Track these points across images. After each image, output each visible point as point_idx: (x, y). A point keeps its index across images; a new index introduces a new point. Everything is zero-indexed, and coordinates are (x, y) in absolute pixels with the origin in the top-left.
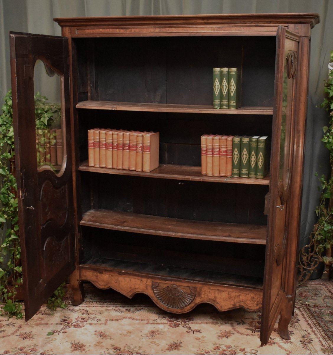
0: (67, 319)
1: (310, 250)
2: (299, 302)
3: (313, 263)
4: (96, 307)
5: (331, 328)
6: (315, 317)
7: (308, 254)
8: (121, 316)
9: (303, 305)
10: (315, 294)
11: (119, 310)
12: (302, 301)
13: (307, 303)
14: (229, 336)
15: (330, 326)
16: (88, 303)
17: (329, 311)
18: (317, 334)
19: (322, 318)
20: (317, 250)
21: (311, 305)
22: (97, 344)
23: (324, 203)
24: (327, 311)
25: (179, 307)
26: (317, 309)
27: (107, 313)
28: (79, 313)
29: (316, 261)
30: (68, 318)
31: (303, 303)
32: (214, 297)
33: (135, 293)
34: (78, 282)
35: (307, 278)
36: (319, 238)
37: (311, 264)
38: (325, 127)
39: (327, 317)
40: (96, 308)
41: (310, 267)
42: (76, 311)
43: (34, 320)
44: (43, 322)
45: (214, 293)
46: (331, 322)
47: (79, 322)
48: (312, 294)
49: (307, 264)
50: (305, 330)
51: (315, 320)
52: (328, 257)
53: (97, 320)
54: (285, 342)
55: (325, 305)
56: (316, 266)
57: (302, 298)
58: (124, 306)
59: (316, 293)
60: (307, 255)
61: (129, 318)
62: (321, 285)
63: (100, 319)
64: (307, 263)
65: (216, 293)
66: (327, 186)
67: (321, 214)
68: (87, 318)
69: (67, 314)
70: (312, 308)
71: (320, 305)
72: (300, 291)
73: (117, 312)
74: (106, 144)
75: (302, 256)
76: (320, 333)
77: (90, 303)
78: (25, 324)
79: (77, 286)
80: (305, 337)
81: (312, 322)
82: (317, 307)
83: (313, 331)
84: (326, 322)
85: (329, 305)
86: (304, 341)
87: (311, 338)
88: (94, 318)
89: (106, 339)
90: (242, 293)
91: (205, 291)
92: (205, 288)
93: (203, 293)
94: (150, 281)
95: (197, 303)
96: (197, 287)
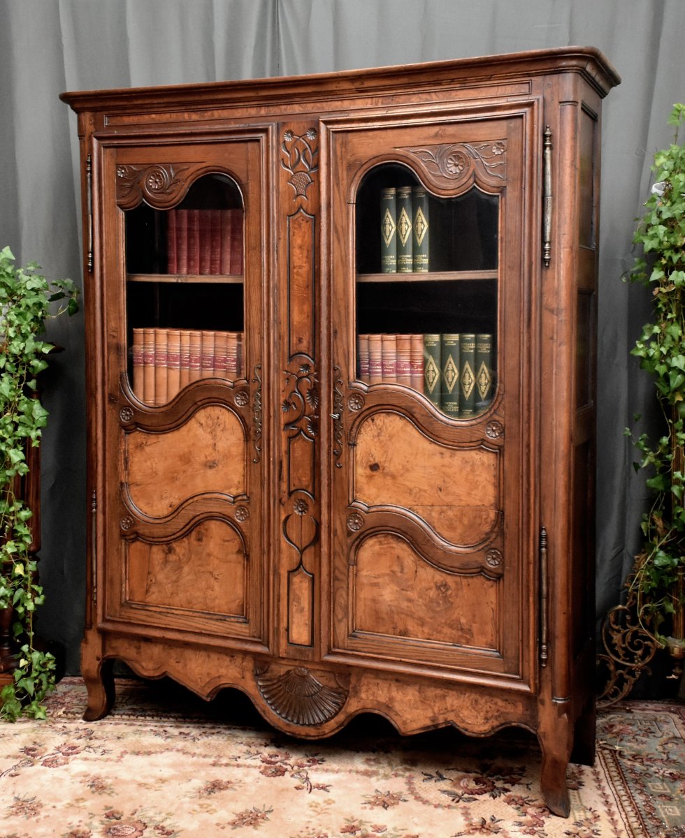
0: (36, 746)
1: (628, 617)
3: (639, 652)
5: (661, 810)
6: (625, 781)
7: (625, 627)
8: (160, 746)
9: (606, 752)
10: (645, 731)
11: (163, 733)
12: (605, 742)
13: (617, 748)
14: (393, 804)
15: (659, 807)
17: (668, 772)
18: (617, 821)
21: (625, 754)
22: (74, 803)
24: (664, 772)
26: (637, 765)
27: (133, 739)
29: (647, 647)
30: (40, 746)
31: (608, 747)
32: (387, 699)
35: (627, 688)
37: (636, 654)
41: (632, 661)
42: (66, 731)
45: (389, 690)
46: (664, 796)
47: (60, 755)
49: (624, 652)
50: (590, 809)
51: (624, 787)
53: (104, 751)
54: (525, 831)
55: (663, 756)
56: (648, 660)
57: (608, 736)
58: (180, 725)
59: (649, 729)
60: (623, 631)
62: (670, 712)
63: (111, 749)
64: (623, 649)
65: (394, 688)
66: (653, 460)
68: (84, 746)
69: (44, 736)
70: (624, 760)
71: (650, 756)
72: (609, 720)
73: (157, 736)
74: (168, 357)
75: (610, 632)
76: (625, 820)
79: (95, 671)
80: (582, 825)
81: (614, 792)
82: (639, 760)
83: (610, 813)
84: (651, 795)
85: (673, 757)
86: (578, 834)
87: (598, 828)
88: (99, 747)
89: (100, 794)
90: (451, 689)
91: (368, 683)
92: (369, 675)
93: (364, 689)
94: (249, 658)
95: (351, 715)
96: (350, 674)
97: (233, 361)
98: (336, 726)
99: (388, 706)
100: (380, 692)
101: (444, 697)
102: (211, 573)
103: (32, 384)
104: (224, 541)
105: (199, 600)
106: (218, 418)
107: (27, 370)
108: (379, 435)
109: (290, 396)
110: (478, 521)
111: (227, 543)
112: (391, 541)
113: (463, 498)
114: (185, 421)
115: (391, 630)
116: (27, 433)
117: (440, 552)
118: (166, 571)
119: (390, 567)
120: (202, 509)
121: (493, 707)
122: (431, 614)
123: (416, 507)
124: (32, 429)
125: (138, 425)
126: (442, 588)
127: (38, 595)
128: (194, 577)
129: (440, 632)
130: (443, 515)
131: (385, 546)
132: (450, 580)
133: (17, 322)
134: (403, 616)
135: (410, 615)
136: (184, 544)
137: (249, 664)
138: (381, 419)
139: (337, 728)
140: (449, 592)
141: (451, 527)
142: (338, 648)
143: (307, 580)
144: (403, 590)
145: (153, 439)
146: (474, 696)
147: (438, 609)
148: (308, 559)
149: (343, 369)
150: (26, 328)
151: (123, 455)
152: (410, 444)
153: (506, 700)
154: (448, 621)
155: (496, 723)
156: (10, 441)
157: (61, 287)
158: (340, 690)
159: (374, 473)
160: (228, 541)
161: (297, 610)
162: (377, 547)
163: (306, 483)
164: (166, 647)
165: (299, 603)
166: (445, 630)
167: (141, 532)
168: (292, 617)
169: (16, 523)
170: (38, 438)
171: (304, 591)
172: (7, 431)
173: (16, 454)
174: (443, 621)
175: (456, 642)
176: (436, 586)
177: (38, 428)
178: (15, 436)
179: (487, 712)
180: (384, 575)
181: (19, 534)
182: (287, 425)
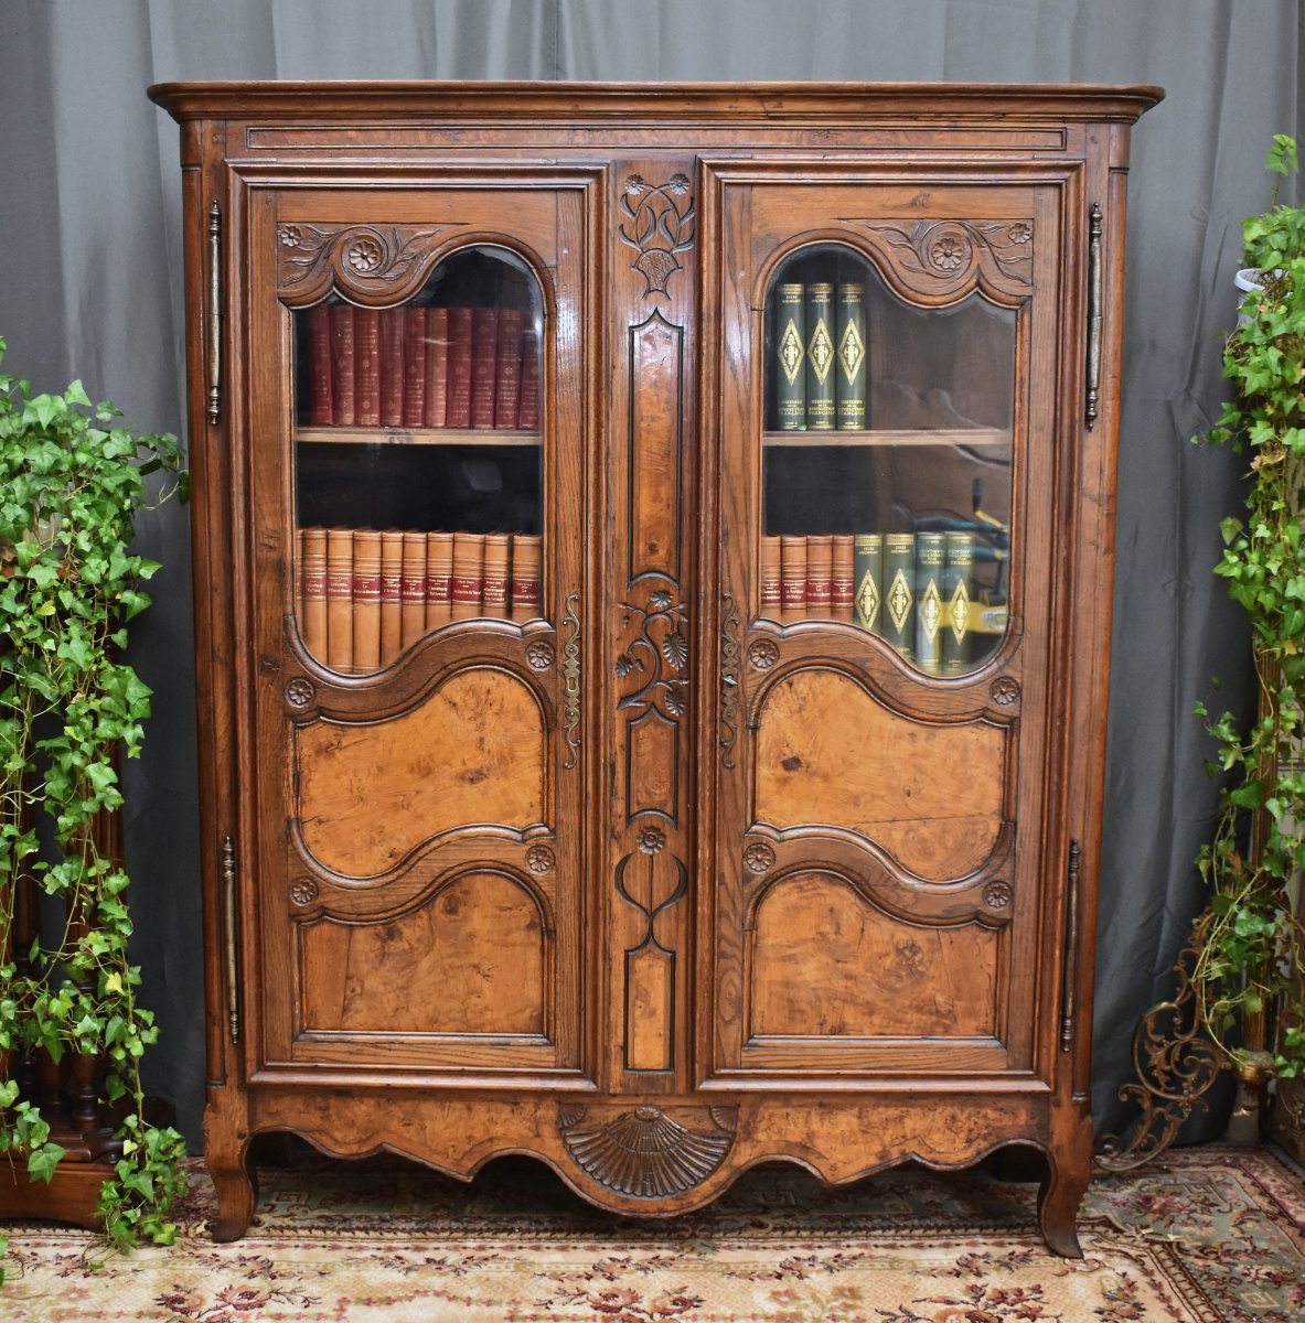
0: (182, 1294)
1: (1177, 1020)
2: (1138, 1232)
3: (1192, 1077)
4: (307, 1247)
6: (1207, 1295)
7: (1170, 1038)
8: (403, 1286)
9: (1157, 1248)
10: (1203, 1202)
11: (399, 1262)
12: (1150, 1230)
13: (1172, 1238)
16: (278, 1233)
17: (1263, 1271)
19: (1238, 1301)
20: (1209, 1020)
23: (1232, 831)
24: (1257, 1273)
25: (670, 1191)
26: (1213, 1264)
27: (350, 1274)
28: (234, 1270)
29: (1205, 1068)
30: (189, 1292)
31: (1157, 1238)
32: (804, 1136)
33: (489, 1159)
34: (241, 1142)
35: (1168, 1136)
36: (1217, 970)
37: (1186, 1080)
38: (1229, 521)
39: (1257, 1294)
40: (304, 1251)
41: (1179, 1091)
42: (222, 1262)
43: (49, 1298)
44: (82, 1306)
45: (807, 1122)
46: (1275, 1314)
47: (230, 1309)
48: (1193, 1201)
49: (1167, 1078)
51: (1209, 1307)
52: (1251, 1049)
53: (306, 1299)
55: (1247, 1245)
56: (1204, 1088)
57: (1149, 1218)
58: (422, 1244)
59: (1206, 1199)
60: (1168, 1045)
61: (437, 1294)
62: (1226, 1165)
63: (317, 1295)
64: (1167, 1073)
65: (815, 1118)
66: (1242, 759)
67: (1219, 877)
68: (267, 1291)
69: (188, 1273)
70: (1191, 1259)
71: (1226, 1247)
72: (1140, 1188)
73: (389, 1268)
75: (1147, 1047)
77: (287, 1232)
78: (11, 1315)
79: (236, 1157)
81: (1197, 1317)
82: (1213, 1256)
84: (1254, 1315)
85: (1261, 1245)
88: (293, 1292)
90: (913, 1106)
91: (771, 1116)
92: (772, 1103)
93: (764, 1124)
94: (549, 1102)
95: (739, 1168)
96: (739, 1106)
97: (498, 587)
98: (711, 1189)
99: (805, 1147)
100: (792, 1127)
101: (901, 1119)
102: (476, 967)
103: (120, 637)
104: (501, 909)
105: (452, 1015)
106: (489, 692)
107: (110, 611)
108: (801, 709)
109: (631, 648)
110: (971, 840)
111: (507, 913)
112: (820, 884)
113: (947, 805)
114: (421, 700)
115: (816, 1029)
116: (116, 732)
117: (907, 894)
118: (383, 970)
119: (817, 926)
120: (457, 857)
121: (981, 1122)
122: (887, 995)
123: (864, 826)
124: (126, 723)
125: (321, 711)
126: (907, 952)
127: (147, 1028)
128: (442, 977)
129: (901, 1022)
130: (912, 834)
131: (809, 894)
132: (921, 937)
133: (92, 522)
134: (837, 1003)
135: (851, 1000)
136: (419, 922)
137: (548, 1112)
138: (804, 683)
139: (715, 1192)
140: (917, 958)
141: (927, 854)
142: (725, 1068)
143: (662, 963)
144: (838, 961)
145: (353, 736)
146: (949, 1111)
147: (898, 986)
148: (665, 928)
149: (740, 598)
150: (108, 533)
151: (291, 769)
152: (857, 721)
153: (1001, 1109)
154: (915, 1003)
155: (984, 1144)
156: (86, 747)
157: (154, 449)
158: (720, 1133)
159: (792, 774)
160: (510, 909)
161: (642, 1014)
162: (794, 897)
163: (663, 798)
164: (383, 1101)
165: (646, 1002)
166: (909, 1017)
167: (333, 905)
168: (634, 1026)
169: (100, 898)
170: (138, 741)
171: (656, 981)
172: (83, 729)
173: (100, 772)
174: (907, 1003)
175: (926, 1033)
176: (897, 949)
177: (136, 723)
178: (94, 737)
179: (970, 1131)
180: (804, 941)
181: (109, 918)
182: (624, 699)
